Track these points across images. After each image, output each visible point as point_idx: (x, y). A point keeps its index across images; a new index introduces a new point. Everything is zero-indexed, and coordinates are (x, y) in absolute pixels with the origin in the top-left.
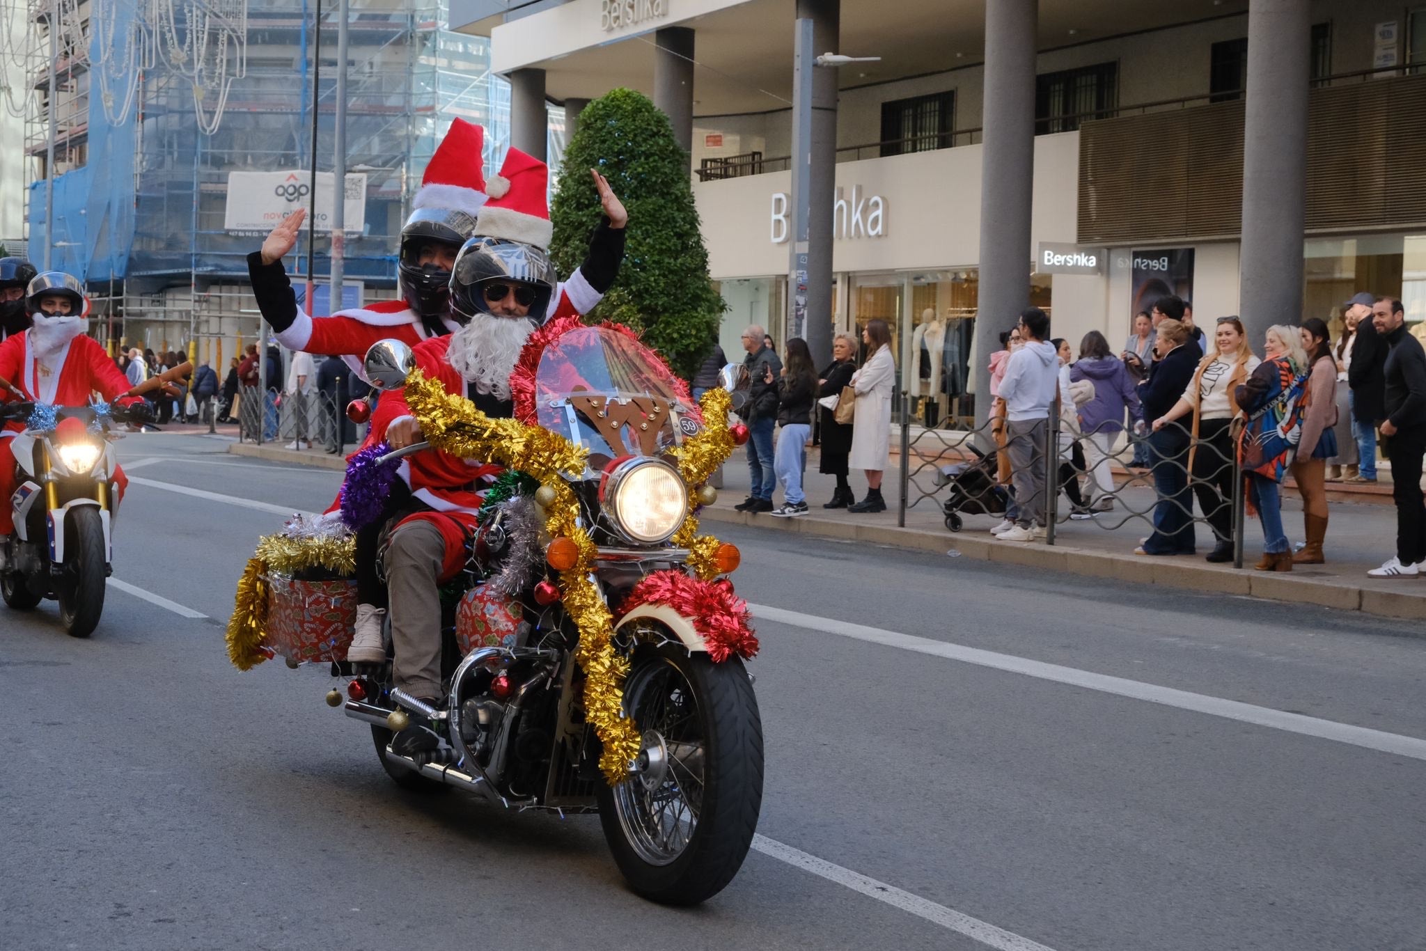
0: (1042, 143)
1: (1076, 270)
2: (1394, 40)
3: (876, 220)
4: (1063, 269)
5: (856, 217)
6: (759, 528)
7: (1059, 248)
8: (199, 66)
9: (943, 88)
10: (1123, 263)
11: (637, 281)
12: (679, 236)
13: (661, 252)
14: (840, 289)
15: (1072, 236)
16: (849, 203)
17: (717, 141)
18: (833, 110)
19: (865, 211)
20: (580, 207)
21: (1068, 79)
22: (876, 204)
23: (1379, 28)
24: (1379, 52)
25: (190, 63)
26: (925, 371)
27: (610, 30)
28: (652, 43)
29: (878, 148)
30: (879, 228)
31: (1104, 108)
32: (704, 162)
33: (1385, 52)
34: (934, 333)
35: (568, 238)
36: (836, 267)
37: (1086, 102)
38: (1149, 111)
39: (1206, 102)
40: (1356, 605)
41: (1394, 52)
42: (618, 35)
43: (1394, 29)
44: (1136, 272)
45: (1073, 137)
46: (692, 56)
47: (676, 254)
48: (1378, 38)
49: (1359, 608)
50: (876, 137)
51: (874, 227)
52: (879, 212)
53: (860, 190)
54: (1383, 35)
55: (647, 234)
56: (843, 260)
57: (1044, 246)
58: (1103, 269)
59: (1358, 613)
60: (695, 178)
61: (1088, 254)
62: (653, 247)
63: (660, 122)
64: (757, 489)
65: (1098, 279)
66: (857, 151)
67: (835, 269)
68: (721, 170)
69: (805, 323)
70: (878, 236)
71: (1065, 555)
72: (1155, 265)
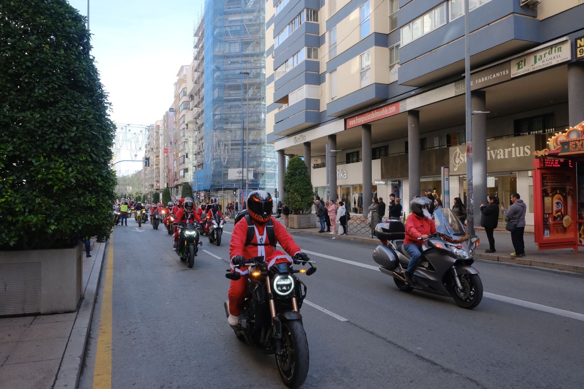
0: (373, 161)
1: (381, 184)
2: (437, 141)
3: (345, 176)
4: (379, 184)
5: (341, 175)
6: (322, 236)
7: (378, 180)
8: (222, 153)
9: (357, 151)
10: (390, 183)
11: (300, 191)
12: (307, 183)
13: (304, 186)
14: (339, 188)
15: (380, 178)
16: (340, 173)
17: (317, 161)
18: (336, 157)
19: (343, 174)
20: (289, 178)
21: (380, 148)
22: (345, 173)
23: (435, 138)
24: (435, 143)
25: (220, 153)
26: (355, 203)
27: (295, 143)
28: (303, 146)
29: (346, 162)
30: (346, 177)
31: (386, 154)
32: (314, 165)
33: (436, 143)
34: (356, 196)
35: (287, 184)
36: (338, 184)
37: (383, 152)
38: (393, 155)
39: (404, 153)
41: (438, 143)
42: (297, 144)
43: (438, 138)
44: (392, 184)
45: (380, 160)
46: (310, 147)
47: (307, 186)
48: (435, 140)
50: (345, 160)
51: (345, 177)
52: (346, 174)
53: (342, 170)
55: (301, 183)
56: (339, 183)
57: (375, 180)
58: (386, 184)
60: (312, 168)
61: (383, 181)
62: (302, 185)
63: (303, 162)
64: (322, 228)
65: (385, 186)
66: (341, 163)
67: (337, 185)
68: (317, 166)
69: (329, 198)
70: (345, 178)
71: (375, 241)
72: (396, 183)
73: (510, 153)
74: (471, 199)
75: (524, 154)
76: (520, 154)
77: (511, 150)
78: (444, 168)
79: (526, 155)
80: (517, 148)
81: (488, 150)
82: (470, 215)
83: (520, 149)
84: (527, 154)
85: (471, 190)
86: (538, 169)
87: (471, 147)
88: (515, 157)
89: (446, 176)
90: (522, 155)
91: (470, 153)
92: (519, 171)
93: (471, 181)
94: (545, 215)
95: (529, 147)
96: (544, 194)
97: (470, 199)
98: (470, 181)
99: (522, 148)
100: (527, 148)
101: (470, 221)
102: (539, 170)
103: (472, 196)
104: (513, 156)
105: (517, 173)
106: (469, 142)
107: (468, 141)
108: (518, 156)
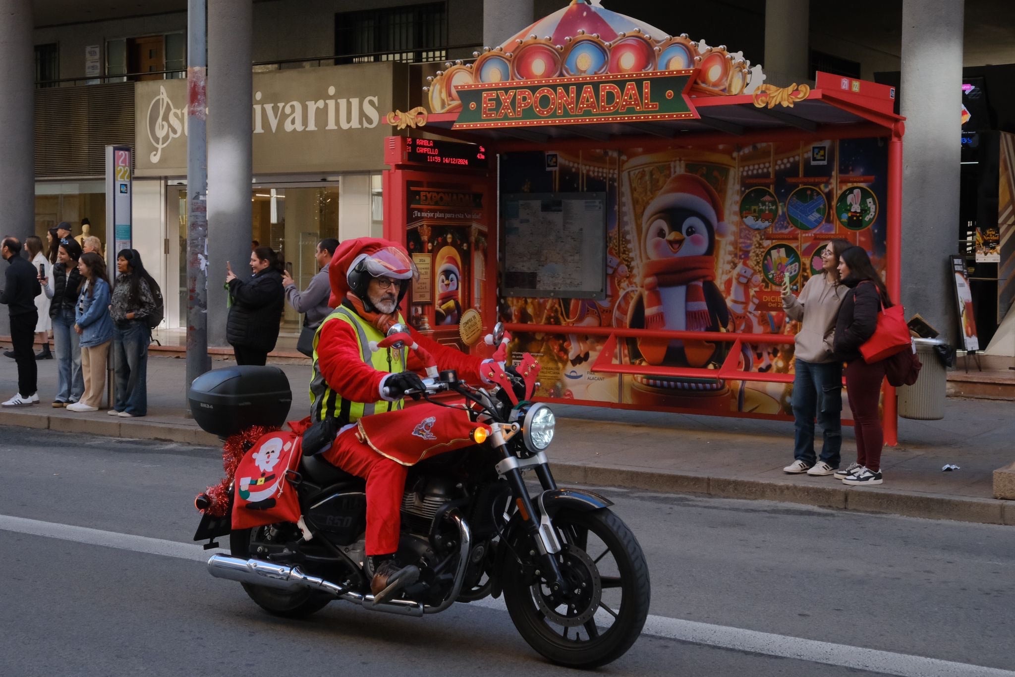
2: (97, 57)
23: (88, 49)
24: (88, 64)
33: (92, 64)
40: (46, 426)
41: (98, 64)
43: (97, 50)
48: (88, 56)
49: (48, 428)
54: (90, 53)
59: (47, 431)
73: (322, 114)
74: (200, 256)
75: (361, 123)
76: (349, 120)
77: (326, 105)
78: (115, 149)
79: (366, 125)
80: (343, 102)
81: (258, 103)
82: (197, 307)
83: (349, 104)
84: (370, 121)
85: (201, 226)
86: (398, 167)
87: (202, 84)
88: (336, 128)
89: (122, 177)
90: (355, 124)
91: (199, 105)
92: (345, 173)
93: (201, 198)
94: (413, 309)
95: (375, 100)
96: (412, 243)
97: (197, 254)
98: (197, 197)
99: (355, 102)
100: (371, 103)
101: (197, 328)
102: (400, 171)
103: (203, 246)
104: (331, 125)
105: (340, 178)
106: (197, 68)
107: (193, 66)
108: (345, 126)
